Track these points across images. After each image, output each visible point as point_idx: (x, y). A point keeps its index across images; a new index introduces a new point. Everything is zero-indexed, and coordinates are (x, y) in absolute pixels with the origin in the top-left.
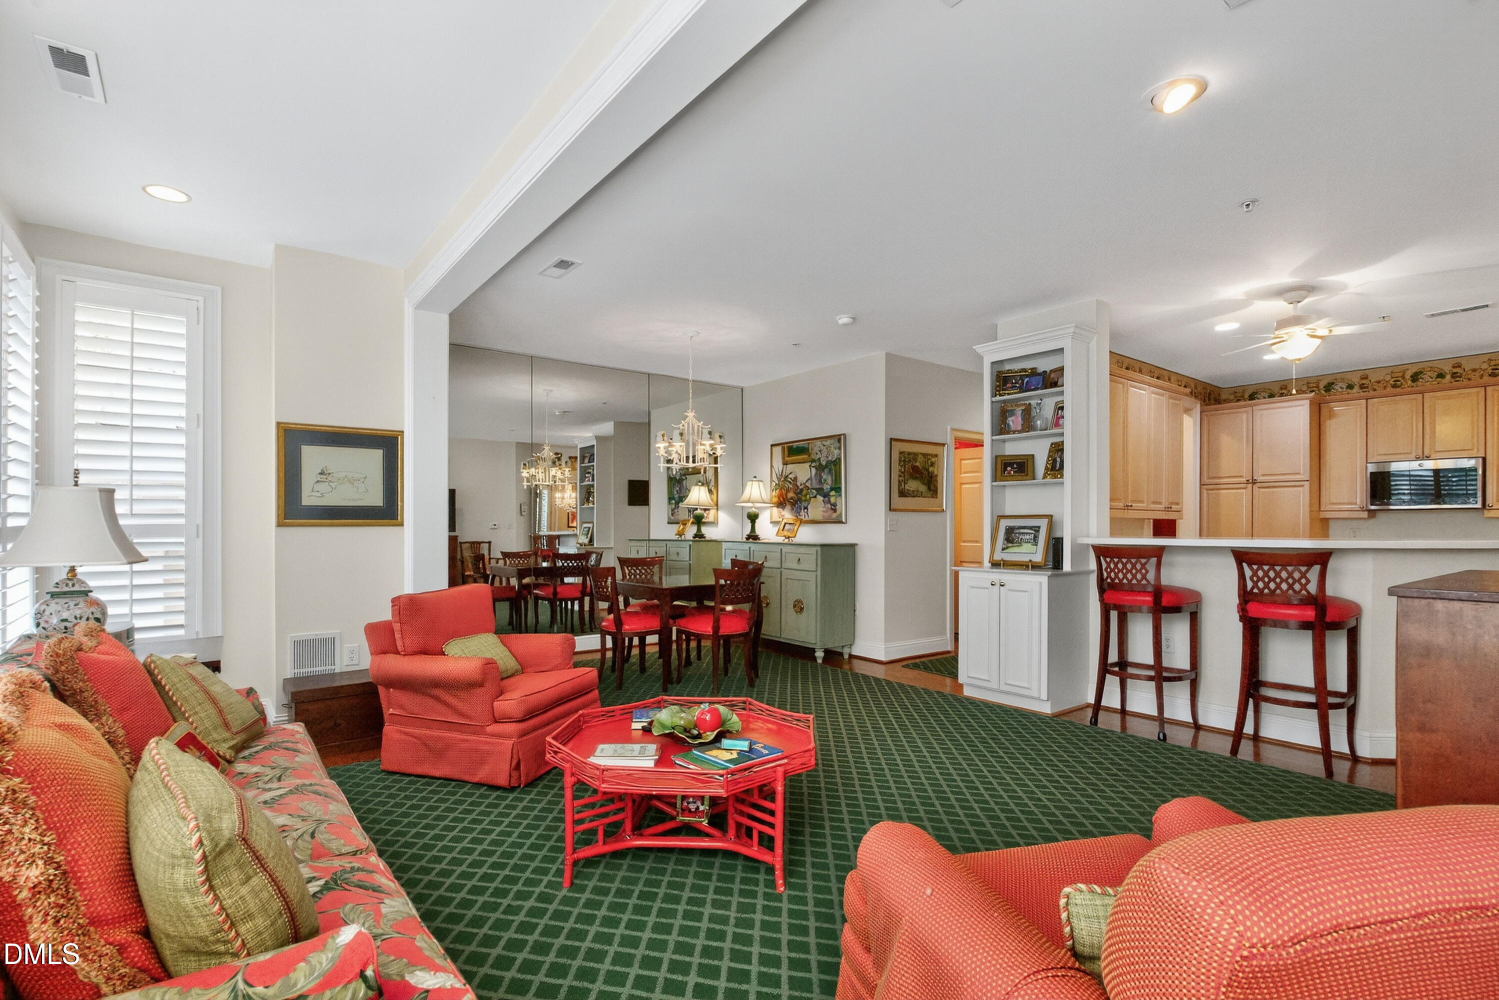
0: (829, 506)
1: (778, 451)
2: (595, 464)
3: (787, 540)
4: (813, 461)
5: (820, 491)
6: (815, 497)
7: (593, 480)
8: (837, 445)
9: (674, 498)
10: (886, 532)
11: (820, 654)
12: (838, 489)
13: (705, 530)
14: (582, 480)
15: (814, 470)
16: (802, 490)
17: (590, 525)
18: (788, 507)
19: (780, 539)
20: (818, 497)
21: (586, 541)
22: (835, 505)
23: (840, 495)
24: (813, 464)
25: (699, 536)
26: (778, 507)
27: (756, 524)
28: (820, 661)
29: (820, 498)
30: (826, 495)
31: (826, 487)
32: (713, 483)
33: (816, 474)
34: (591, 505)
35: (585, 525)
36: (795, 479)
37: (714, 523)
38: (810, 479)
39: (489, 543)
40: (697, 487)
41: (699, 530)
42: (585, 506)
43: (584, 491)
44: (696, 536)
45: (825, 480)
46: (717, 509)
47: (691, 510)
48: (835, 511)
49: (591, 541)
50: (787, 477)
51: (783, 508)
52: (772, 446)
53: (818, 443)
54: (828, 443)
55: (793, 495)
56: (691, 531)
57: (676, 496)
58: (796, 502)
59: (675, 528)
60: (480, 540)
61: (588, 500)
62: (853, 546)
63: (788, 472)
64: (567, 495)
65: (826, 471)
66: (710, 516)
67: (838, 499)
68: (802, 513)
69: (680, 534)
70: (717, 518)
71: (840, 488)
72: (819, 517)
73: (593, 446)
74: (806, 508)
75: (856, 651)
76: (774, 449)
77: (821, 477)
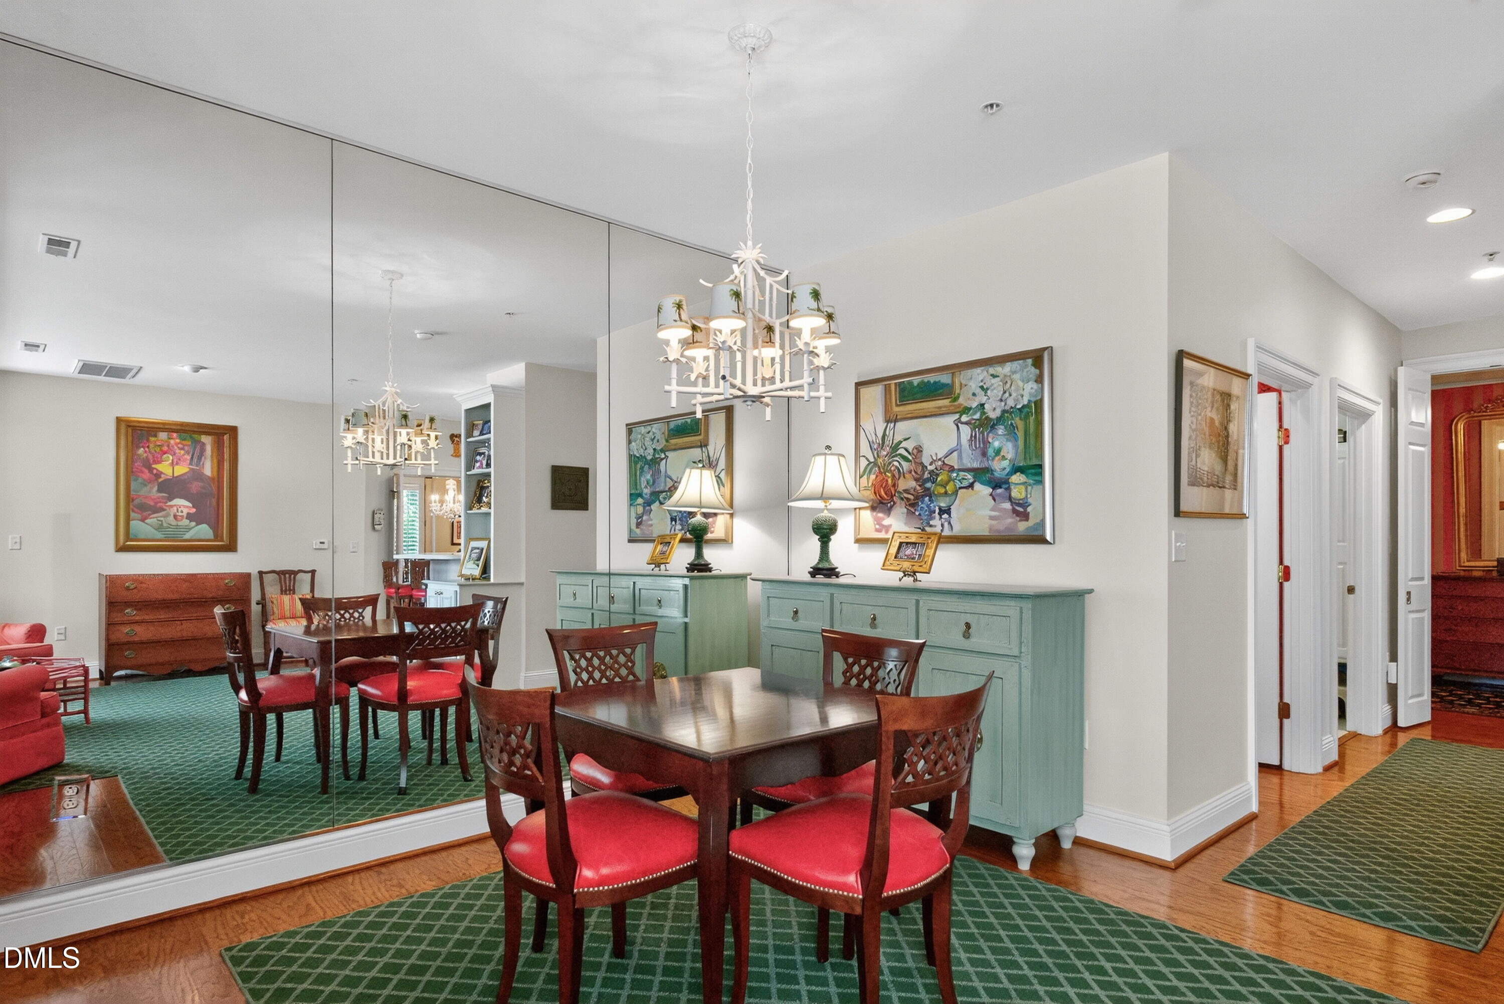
0: (1007, 506)
1: (873, 396)
2: (492, 436)
3: (908, 581)
4: (966, 410)
5: (982, 474)
6: (971, 486)
7: (488, 465)
8: (1034, 371)
9: (640, 495)
10: (1170, 564)
11: (1025, 852)
12: (1034, 470)
13: (710, 555)
14: (470, 466)
15: (966, 431)
16: (934, 474)
17: (483, 544)
18: (900, 510)
19: (892, 578)
20: (977, 486)
21: (477, 572)
22: (1024, 504)
23: (1041, 482)
24: (964, 418)
25: (699, 567)
26: (873, 508)
27: (832, 545)
28: (1024, 866)
29: (982, 490)
30: (998, 484)
31: (1000, 466)
32: (722, 464)
33: (972, 439)
34: (484, 510)
35: (474, 544)
36: (919, 450)
37: (725, 541)
38: (958, 449)
39: (313, 572)
40: (696, 473)
41: (699, 554)
42: (475, 511)
43: (474, 484)
44: (692, 567)
45: (998, 452)
46: (732, 515)
47: (681, 518)
48: (1025, 516)
49: (485, 570)
50: (895, 447)
51: (888, 511)
52: (859, 385)
53: (979, 374)
54: (1007, 368)
55: (913, 484)
56: (682, 556)
57: (647, 491)
58: (919, 497)
59: (646, 550)
60: (296, 568)
61: (479, 501)
62: (1079, 596)
63: (898, 438)
64: (449, 496)
65: (1001, 430)
66: (718, 529)
67: (1035, 490)
68: (936, 522)
69: (658, 562)
70: (729, 530)
71: (1040, 467)
72: (982, 529)
73: (487, 406)
74: (948, 511)
75: (1086, 829)
76: (865, 391)
77: (986, 443)
